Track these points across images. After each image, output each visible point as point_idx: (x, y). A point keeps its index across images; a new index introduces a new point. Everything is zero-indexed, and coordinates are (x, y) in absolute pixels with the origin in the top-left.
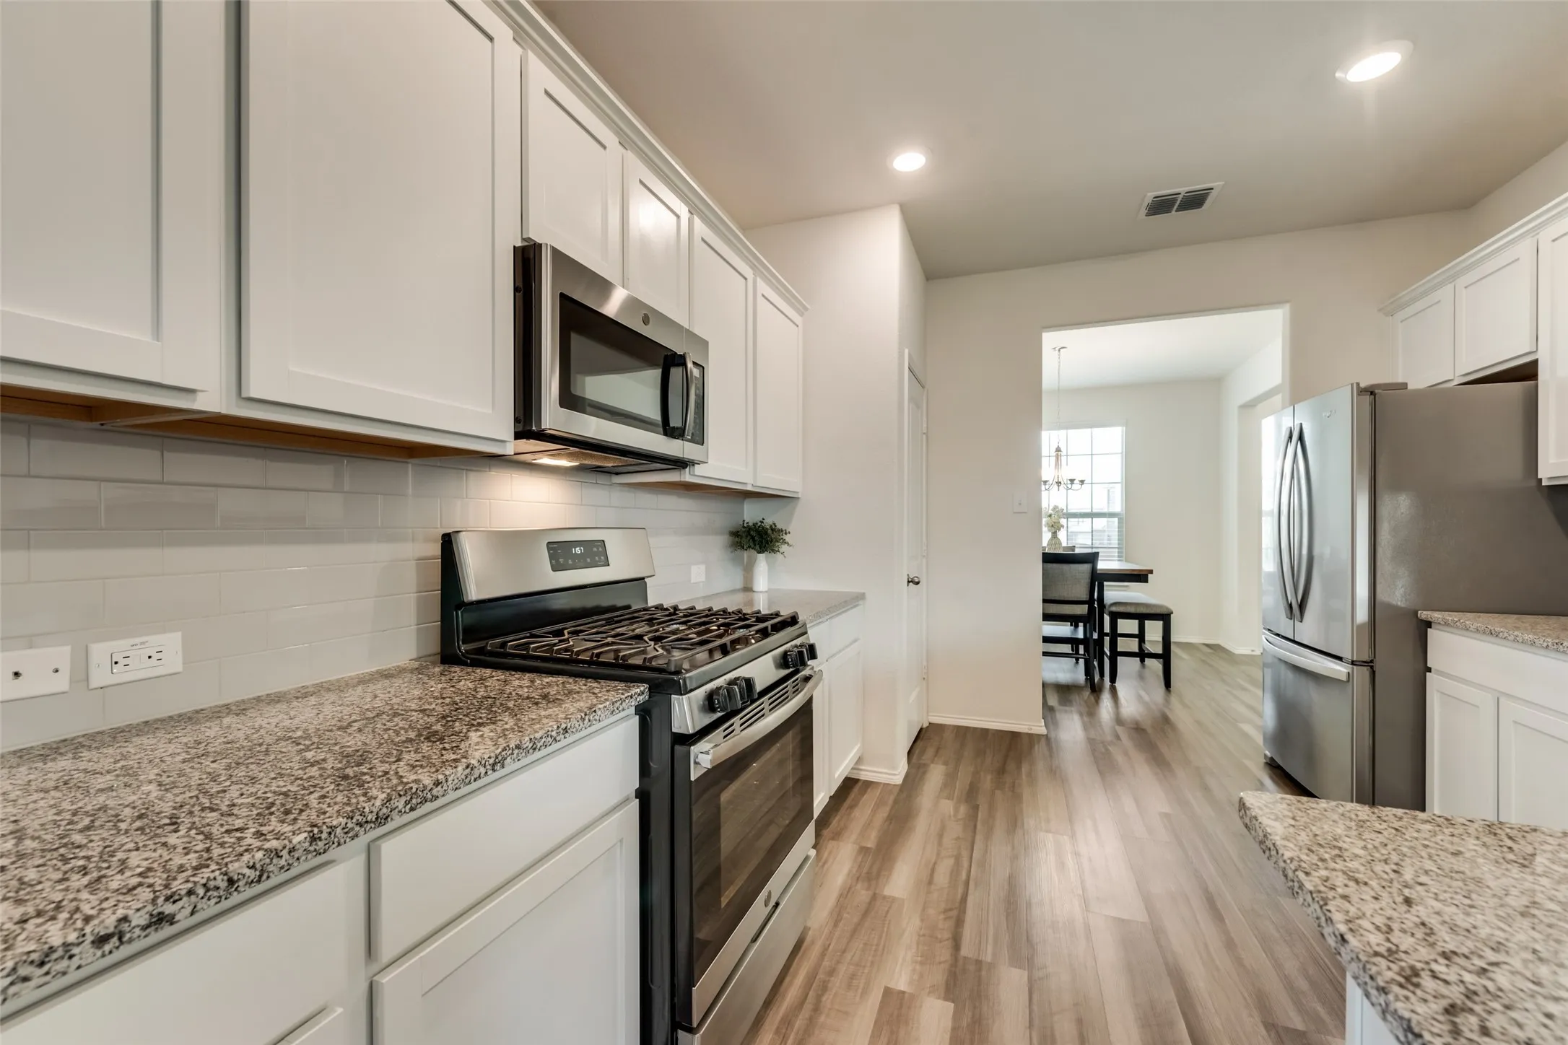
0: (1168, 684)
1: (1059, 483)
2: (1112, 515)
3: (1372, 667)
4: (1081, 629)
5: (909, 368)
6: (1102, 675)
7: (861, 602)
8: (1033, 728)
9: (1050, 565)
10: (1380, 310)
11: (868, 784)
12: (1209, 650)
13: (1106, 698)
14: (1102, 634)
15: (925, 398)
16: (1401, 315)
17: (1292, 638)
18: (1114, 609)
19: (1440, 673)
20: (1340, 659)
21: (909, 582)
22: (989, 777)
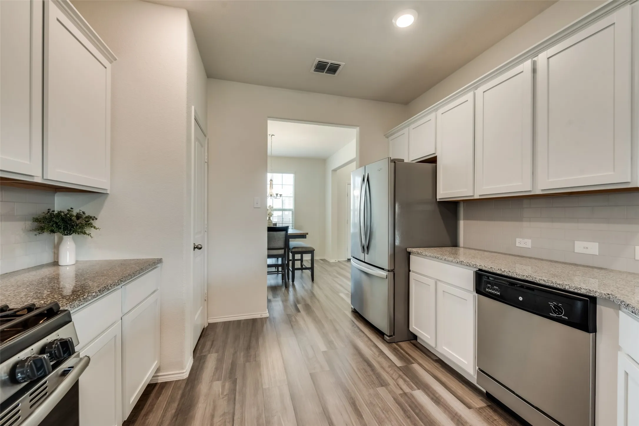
0: (313, 280)
1: (271, 195)
2: (289, 210)
3: (394, 272)
4: (280, 259)
5: (195, 119)
6: (288, 279)
7: (159, 265)
8: (262, 315)
9: (271, 233)
10: (384, 135)
11: (164, 385)
12: (322, 262)
13: (291, 289)
14: (289, 260)
15: (206, 142)
16: (390, 138)
17: (364, 261)
18: (293, 250)
19: (413, 272)
20: (383, 269)
21: (195, 248)
22: (242, 354)
